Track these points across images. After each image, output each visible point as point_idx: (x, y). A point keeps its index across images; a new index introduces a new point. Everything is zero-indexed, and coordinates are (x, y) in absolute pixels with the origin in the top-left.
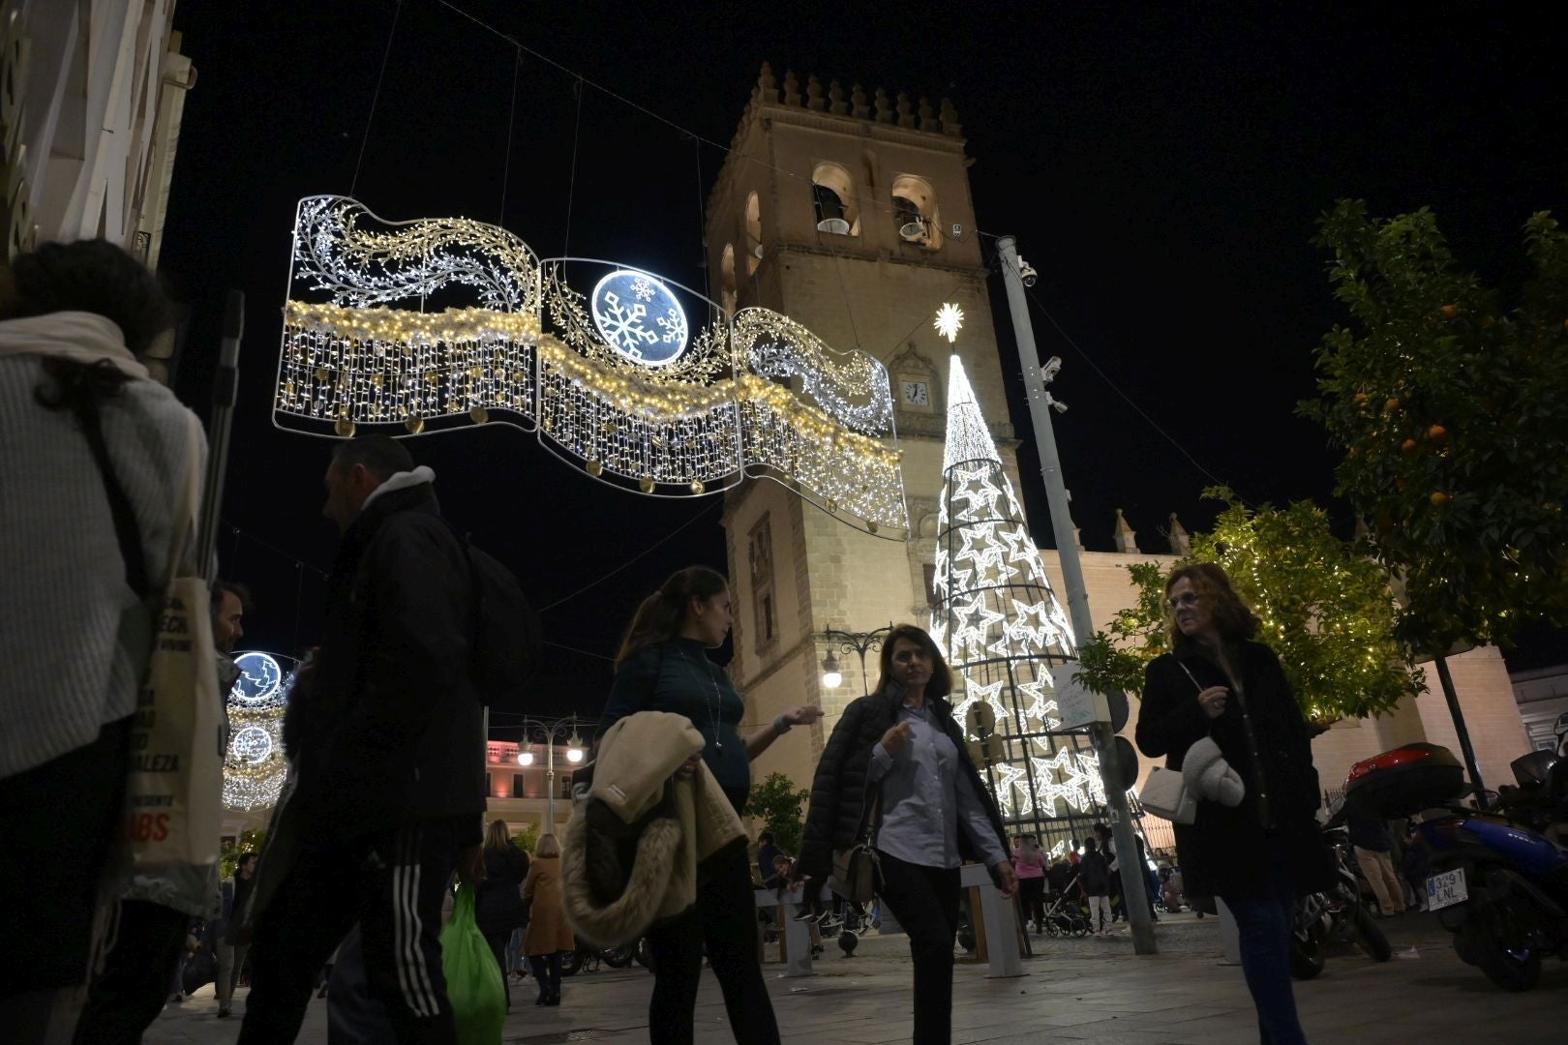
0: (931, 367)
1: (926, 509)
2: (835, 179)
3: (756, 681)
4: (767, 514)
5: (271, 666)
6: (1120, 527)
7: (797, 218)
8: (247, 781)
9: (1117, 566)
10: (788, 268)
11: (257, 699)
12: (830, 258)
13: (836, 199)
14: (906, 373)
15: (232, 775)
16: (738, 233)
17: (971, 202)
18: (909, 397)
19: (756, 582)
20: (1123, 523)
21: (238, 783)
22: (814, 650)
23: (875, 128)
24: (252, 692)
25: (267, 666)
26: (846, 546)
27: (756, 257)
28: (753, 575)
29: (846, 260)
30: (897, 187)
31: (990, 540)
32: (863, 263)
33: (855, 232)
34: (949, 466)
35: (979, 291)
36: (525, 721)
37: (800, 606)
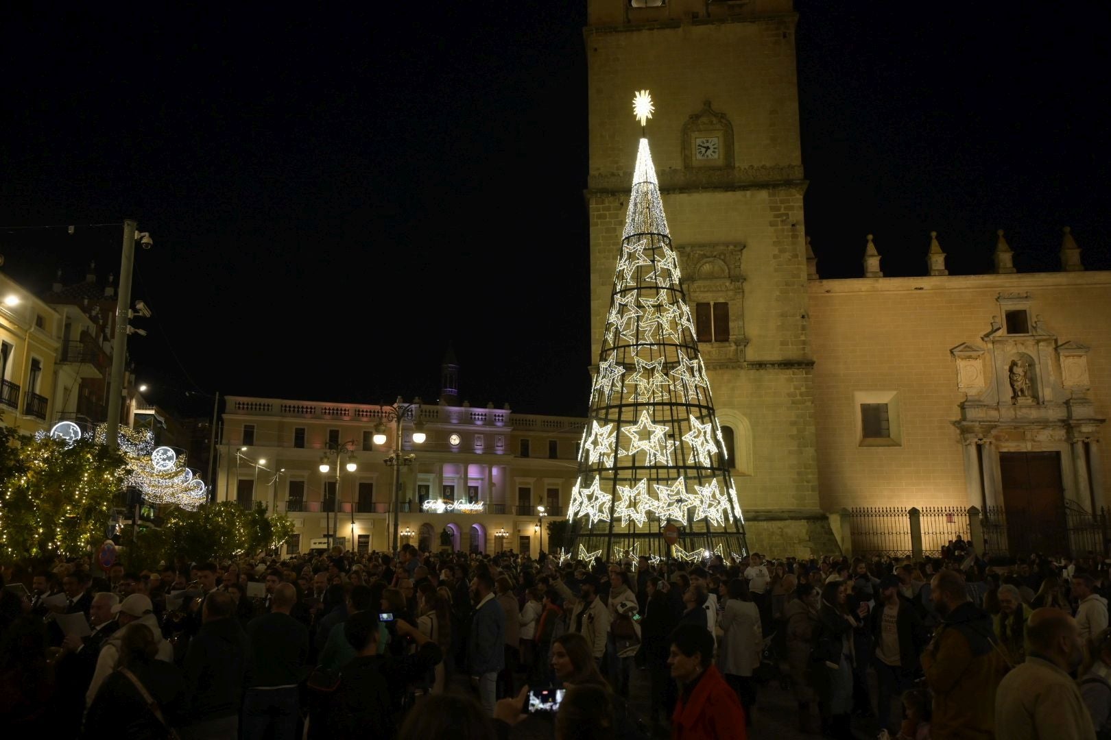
1: (704, 255)
6: (933, 251)
9: (918, 289)
10: (596, 50)
14: (700, 130)
18: (700, 153)
20: (935, 245)
32: (668, 31)
35: (785, 36)
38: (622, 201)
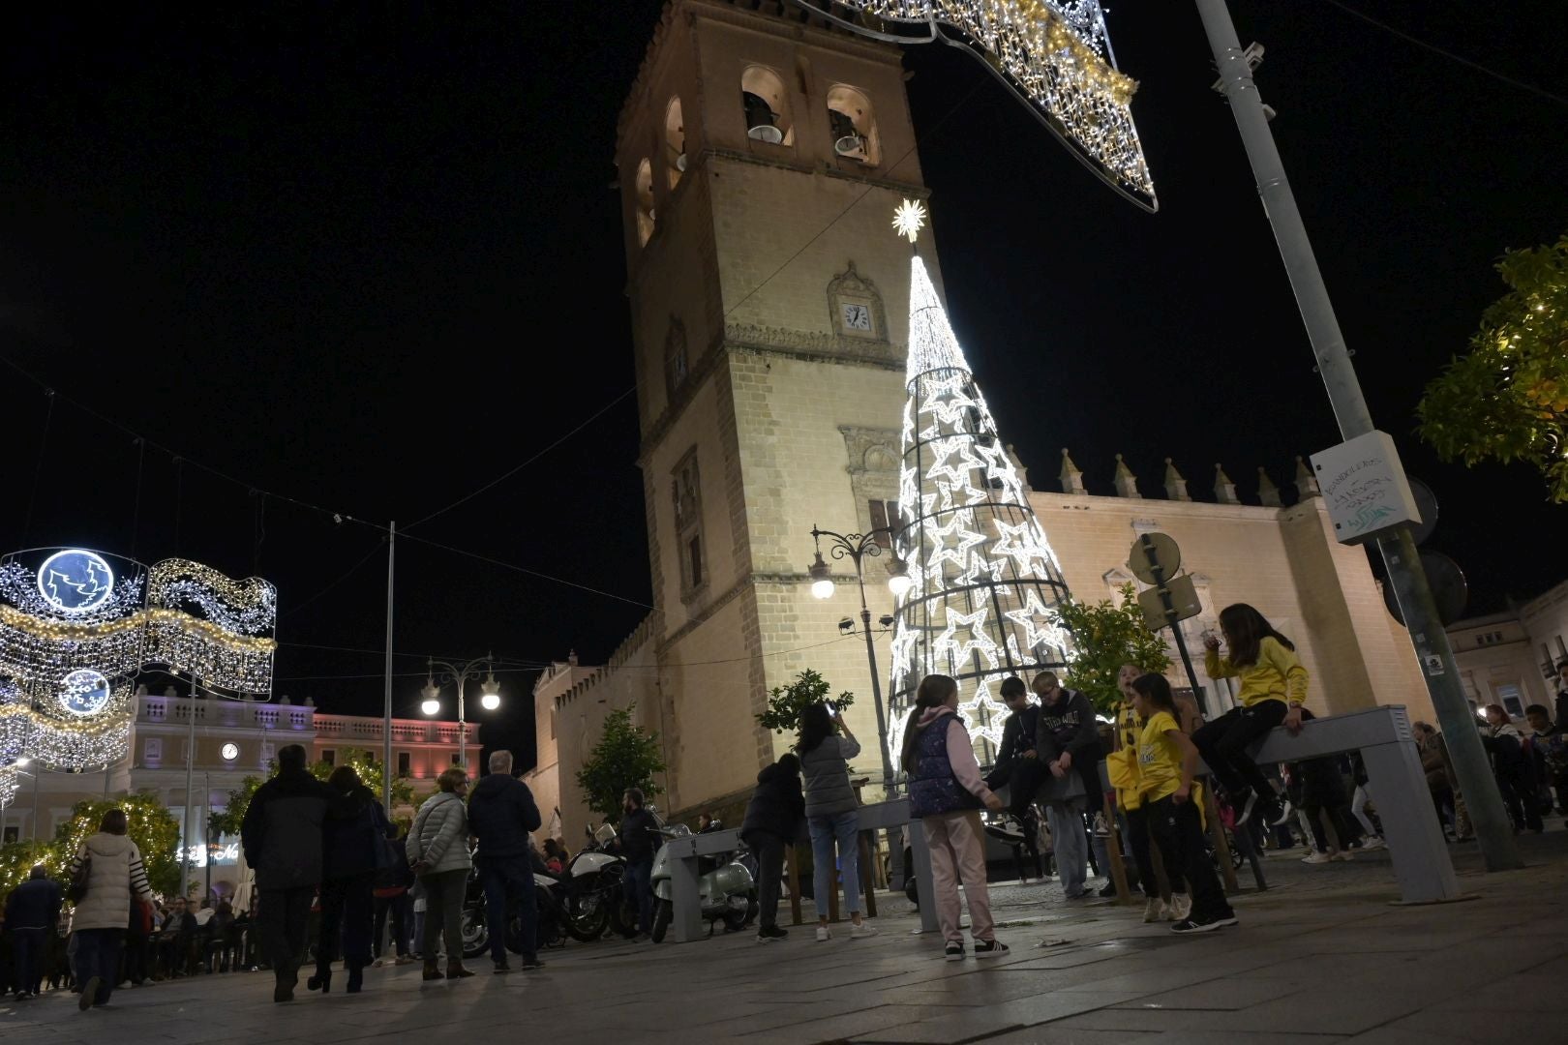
0: (872, 288)
1: (871, 441)
2: (765, 84)
3: (681, 633)
4: (694, 448)
5: (99, 567)
6: (1067, 468)
7: (725, 123)
8: (77, 736)
9: (1065, 507)
10: (717, 175)
11: (81, 609)
12: (762, 167)
13: (766, 106)
14: (847, 295)
15: (58, 728)
16: (656, 146)
17: (910, 118)
18: (849, 320)
19: (680, 524)
20: (1069, 463)
21: (65, 738)
22: (754, 591)
23: (808, 32)
24: (73, 600)
25: (94, 568)
26: (787, 479)
27: (678, 170)
28: (677, 517)
29: (779, 171)
30: (832, 97)
31: (966, 455)
32: (798, 175)
33: (788, 141)
34: (913, 377)
36: (430, 663)
37: (736, 544)
38: (768, 362)
